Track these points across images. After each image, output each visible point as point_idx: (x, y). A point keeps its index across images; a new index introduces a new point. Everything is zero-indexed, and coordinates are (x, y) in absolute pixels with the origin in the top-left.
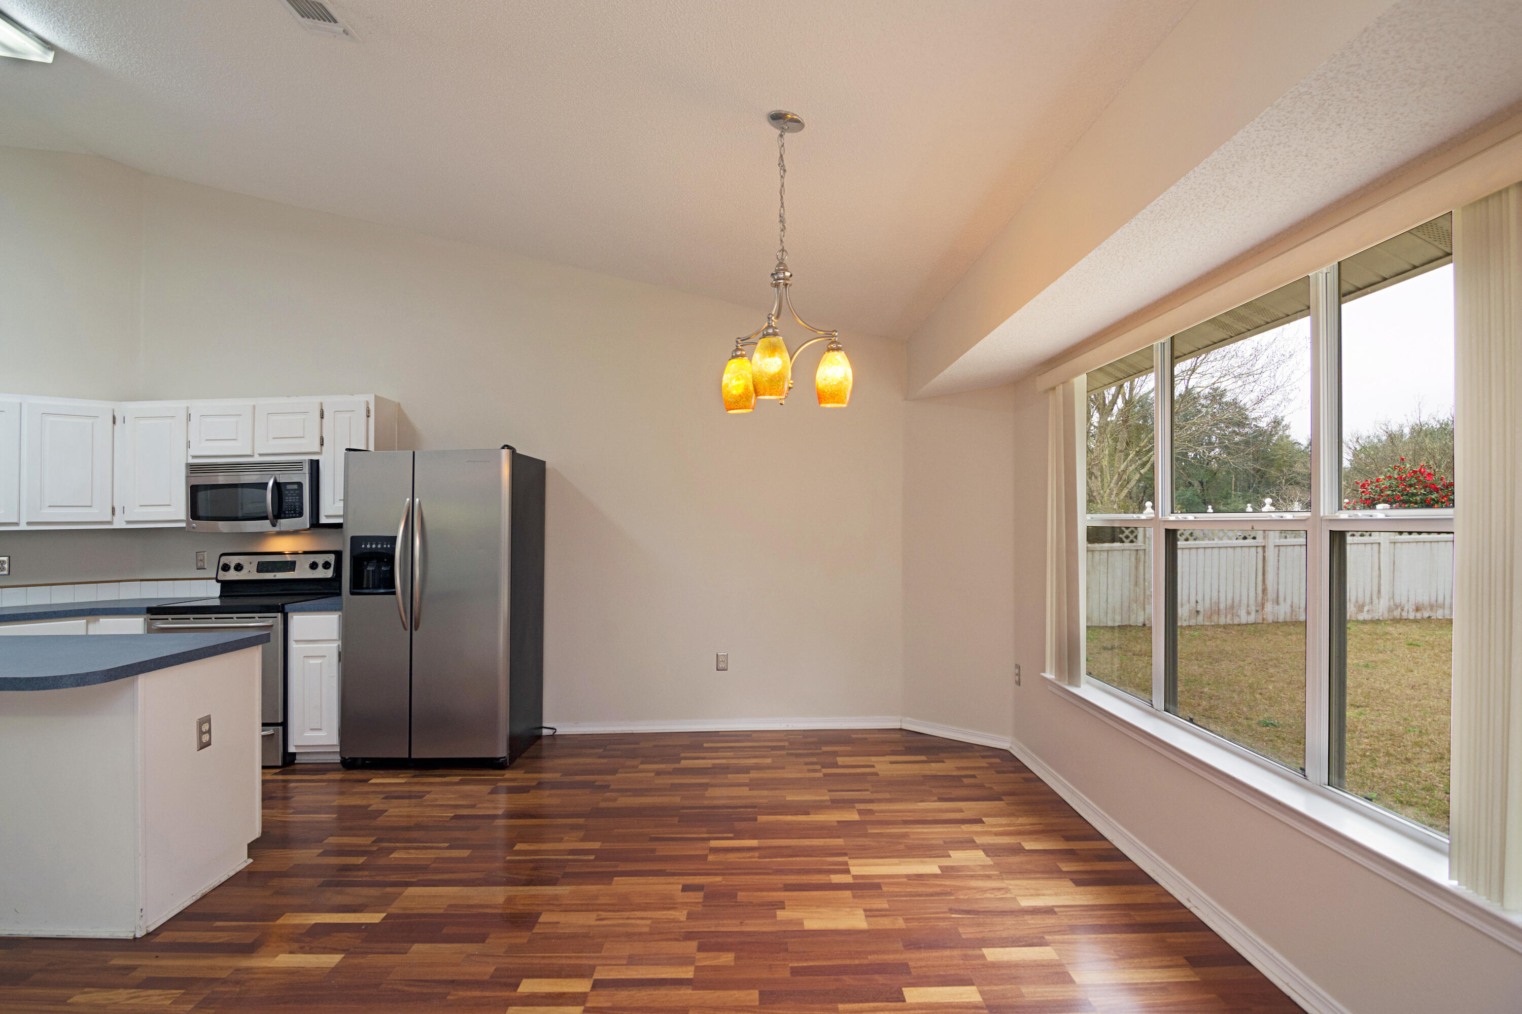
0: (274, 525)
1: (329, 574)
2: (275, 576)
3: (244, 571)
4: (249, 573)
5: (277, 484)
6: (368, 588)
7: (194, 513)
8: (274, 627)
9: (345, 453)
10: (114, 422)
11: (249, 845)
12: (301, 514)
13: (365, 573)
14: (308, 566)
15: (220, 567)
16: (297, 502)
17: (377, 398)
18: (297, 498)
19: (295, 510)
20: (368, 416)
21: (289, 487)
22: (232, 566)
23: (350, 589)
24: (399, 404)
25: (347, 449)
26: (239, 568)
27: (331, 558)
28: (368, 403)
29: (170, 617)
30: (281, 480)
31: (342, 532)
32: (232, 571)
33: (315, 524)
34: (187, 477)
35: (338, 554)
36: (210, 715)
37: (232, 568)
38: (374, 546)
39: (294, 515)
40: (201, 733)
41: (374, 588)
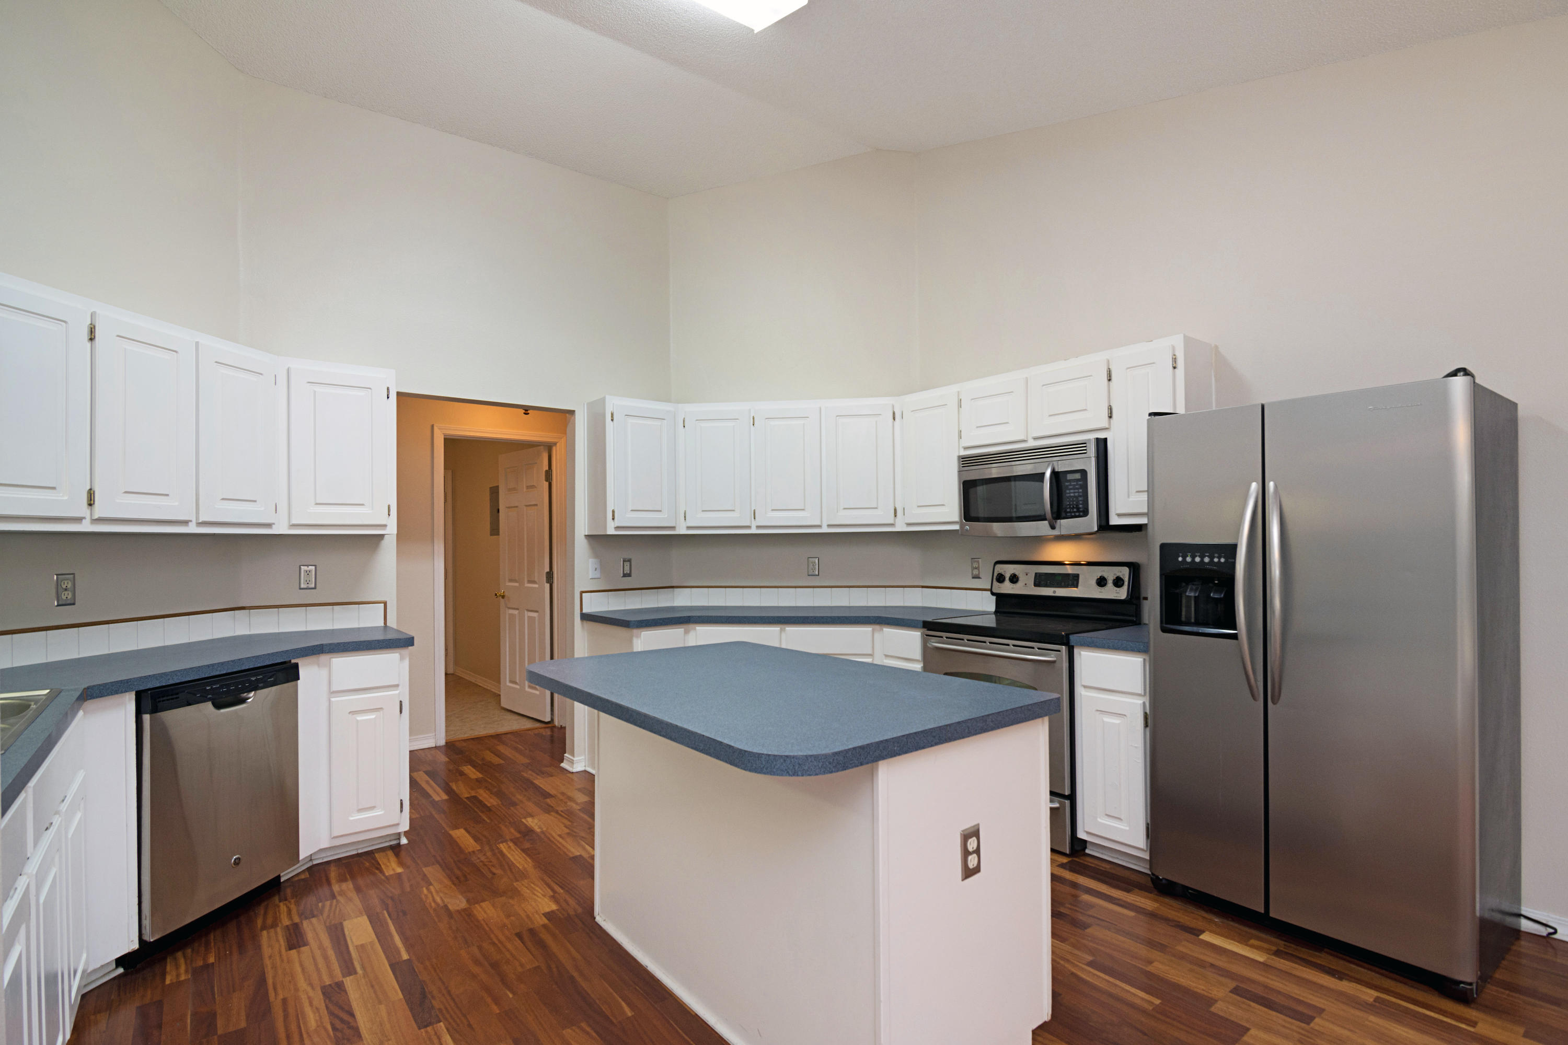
0: (1053, 527)
1: (1122, 594)
2: (1055, 592)
3: (1020, 584)
4: (1026, 587)
5: (1055, 475)
6: (1188, 623)
7: (968, 514)
8: (1057, 665)
9: (1148, 420)
10: (894, 419)
11: (1034, 1032)
12: (1085, 513)
13: (1184, 601)
14: (1094, 582)
15: (995, 577)
16: (1080, 496)
17: (1187, 340)
18: (1081, 490)
19: (1078, 509)
20: (1175, 368)
21: (1070, 477)
22: (1007, 576)
23: (1161, 622)
24: (1216, 347)
25: (1150, 414)
26: (1014, 579)
27: (1125, 572)
28: (1174, 348)
29: (944, 634)
30: (1060, 468)
31: (1146, 536)
32: (1007, 582)
33: (1105, 526)
34: (959, 472)
35: (1135, 568)
36: (978, 825)
37: (1007, 579)
38: (1198, 559)
39: (1077, 514)
40: (966, 853)
41: (1198, 623)
